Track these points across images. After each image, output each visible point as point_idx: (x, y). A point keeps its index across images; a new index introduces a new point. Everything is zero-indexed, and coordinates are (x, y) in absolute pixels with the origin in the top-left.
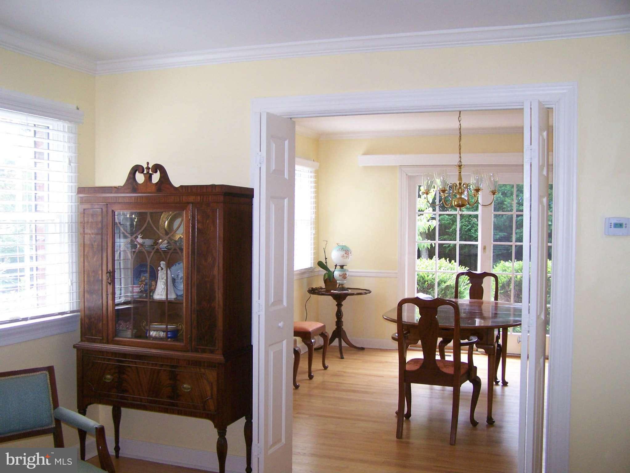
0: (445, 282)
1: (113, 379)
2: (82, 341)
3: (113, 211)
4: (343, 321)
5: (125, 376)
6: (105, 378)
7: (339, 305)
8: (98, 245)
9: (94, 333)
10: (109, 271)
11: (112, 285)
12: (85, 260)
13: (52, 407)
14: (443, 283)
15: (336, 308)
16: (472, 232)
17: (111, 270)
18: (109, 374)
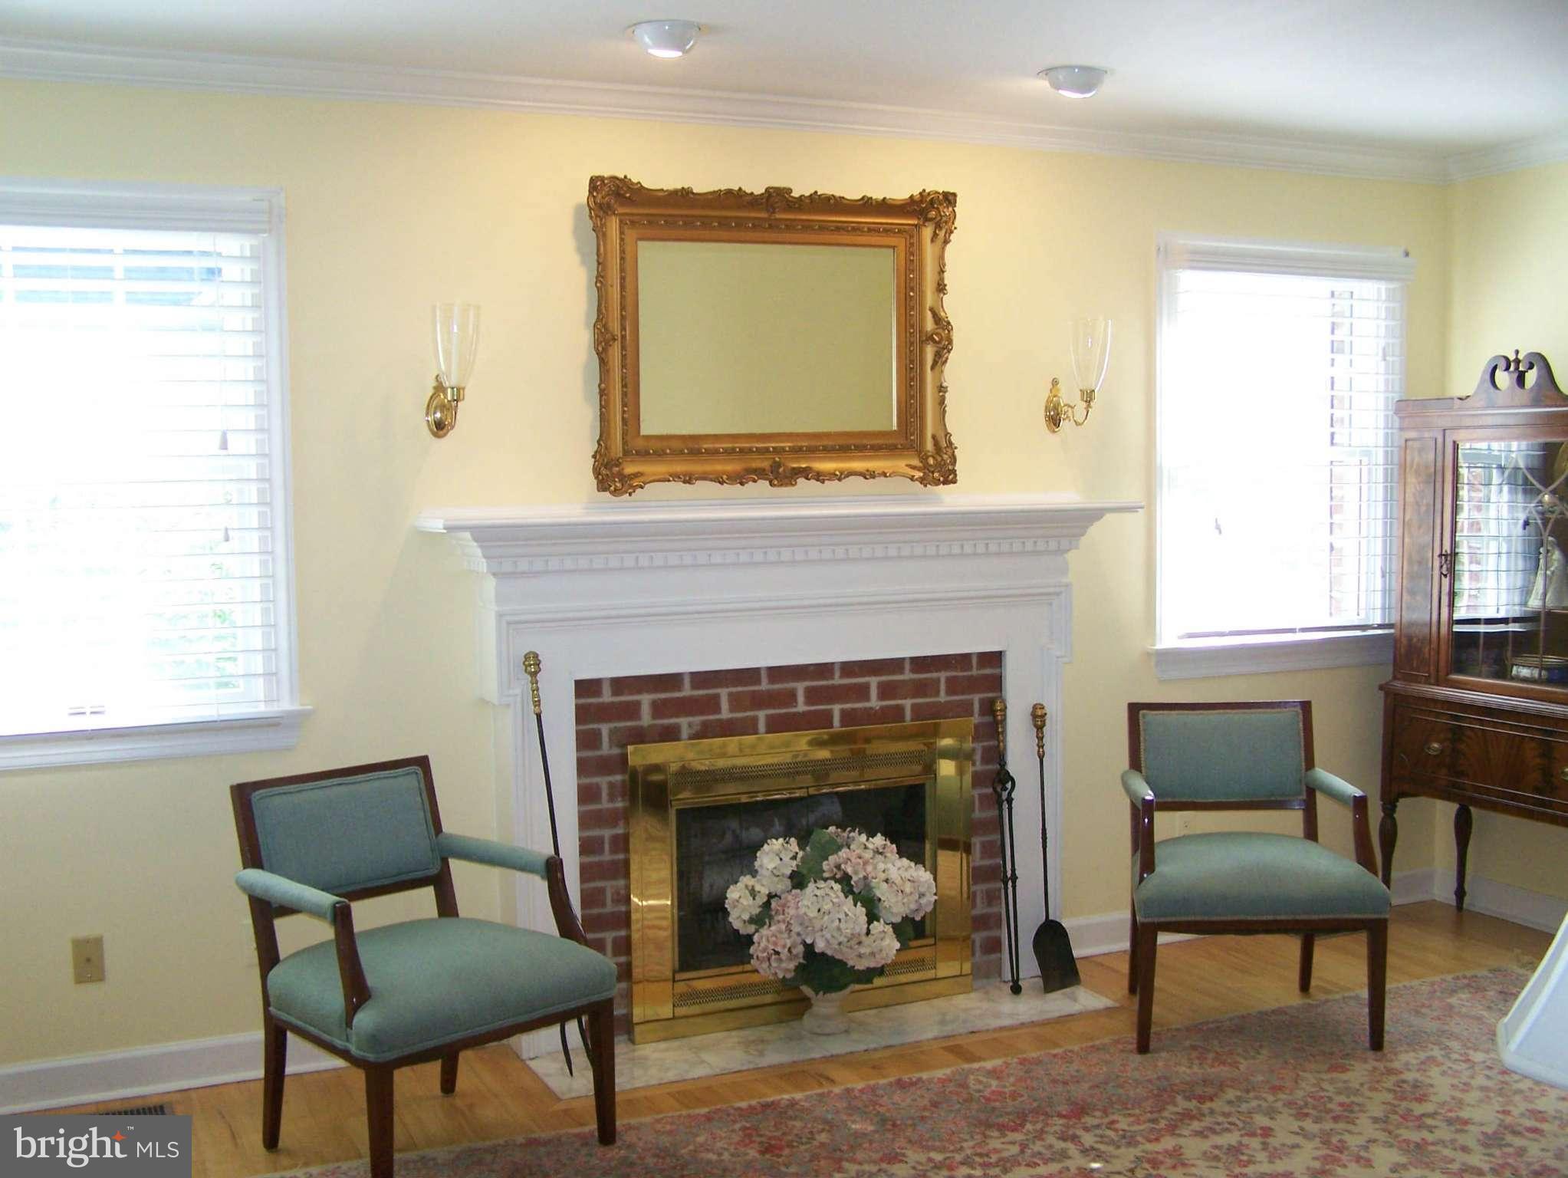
1: (1442, 751)
2: (1395, 678)
3: (1454, 442)
5: (1463, 746)
6: (1429, 748)
8: (1428, 505)
9: (1415, 665)
10: (1444, 552)
11: (1450, 580)
12: (1406, 535)
13: (1304, 767)
17: (1449, 552)
18: (1437, 741)
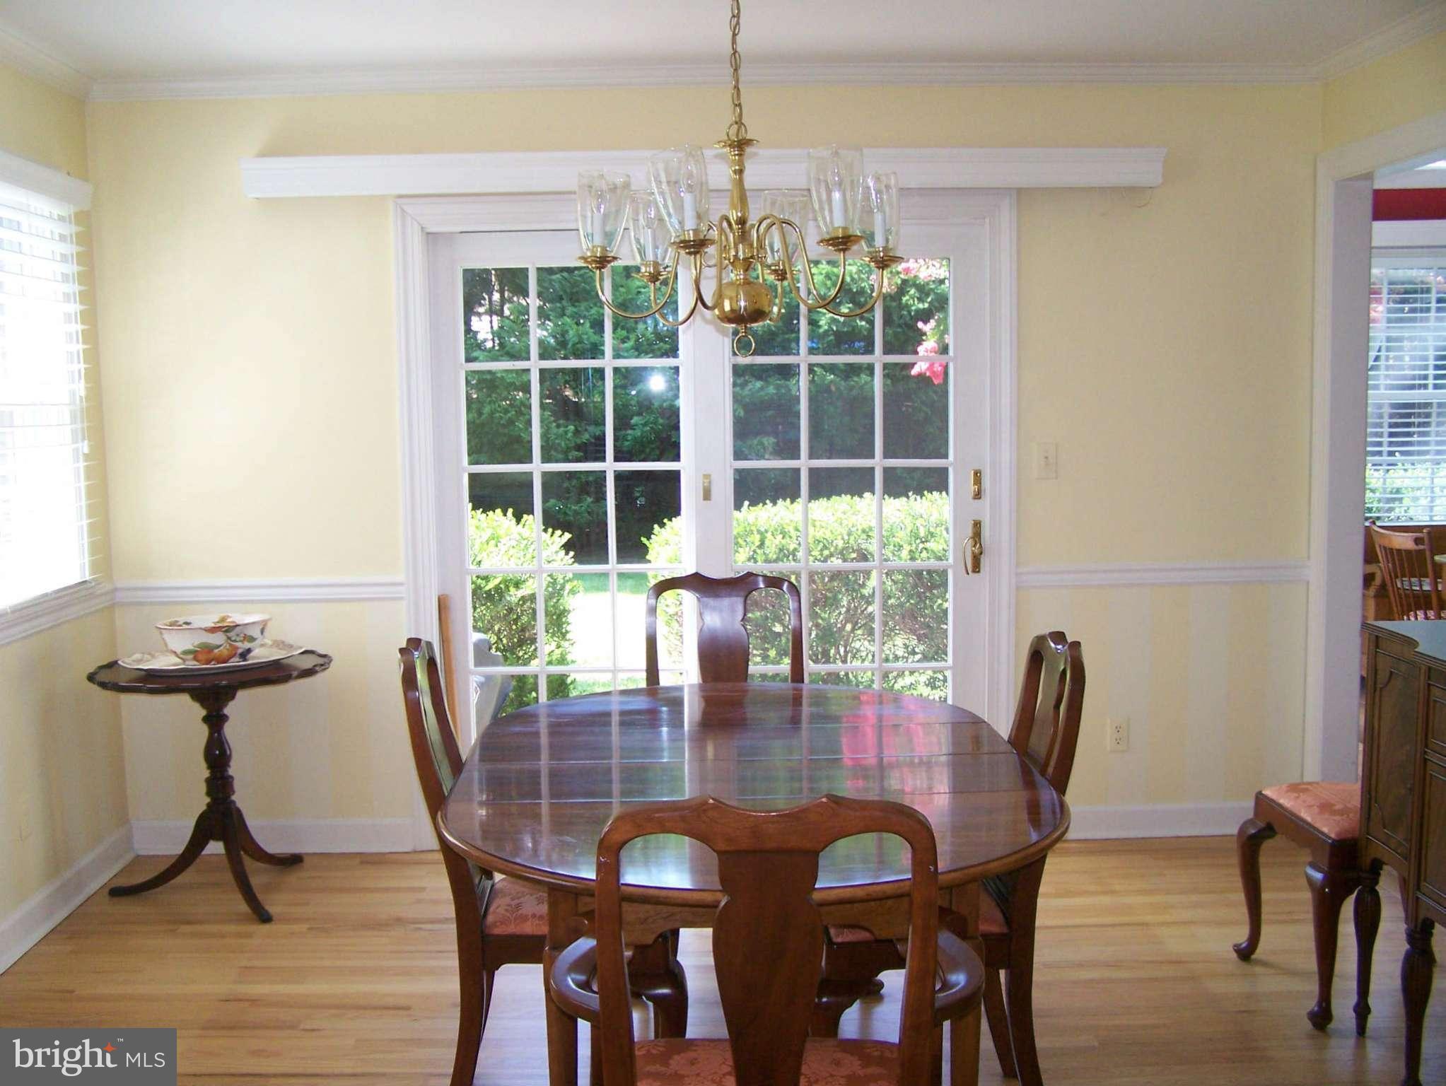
0: (517, 585)
4: (232, 777)
7: (215, 721)
14: (512, 590)
15: (204, 731)
16: (518, 427)
